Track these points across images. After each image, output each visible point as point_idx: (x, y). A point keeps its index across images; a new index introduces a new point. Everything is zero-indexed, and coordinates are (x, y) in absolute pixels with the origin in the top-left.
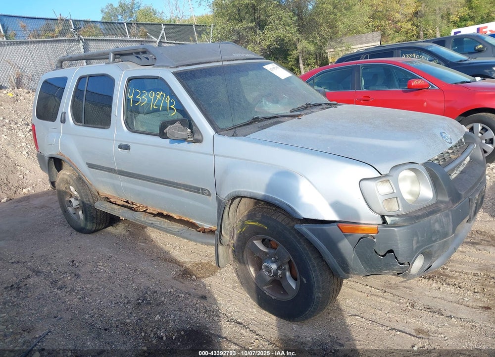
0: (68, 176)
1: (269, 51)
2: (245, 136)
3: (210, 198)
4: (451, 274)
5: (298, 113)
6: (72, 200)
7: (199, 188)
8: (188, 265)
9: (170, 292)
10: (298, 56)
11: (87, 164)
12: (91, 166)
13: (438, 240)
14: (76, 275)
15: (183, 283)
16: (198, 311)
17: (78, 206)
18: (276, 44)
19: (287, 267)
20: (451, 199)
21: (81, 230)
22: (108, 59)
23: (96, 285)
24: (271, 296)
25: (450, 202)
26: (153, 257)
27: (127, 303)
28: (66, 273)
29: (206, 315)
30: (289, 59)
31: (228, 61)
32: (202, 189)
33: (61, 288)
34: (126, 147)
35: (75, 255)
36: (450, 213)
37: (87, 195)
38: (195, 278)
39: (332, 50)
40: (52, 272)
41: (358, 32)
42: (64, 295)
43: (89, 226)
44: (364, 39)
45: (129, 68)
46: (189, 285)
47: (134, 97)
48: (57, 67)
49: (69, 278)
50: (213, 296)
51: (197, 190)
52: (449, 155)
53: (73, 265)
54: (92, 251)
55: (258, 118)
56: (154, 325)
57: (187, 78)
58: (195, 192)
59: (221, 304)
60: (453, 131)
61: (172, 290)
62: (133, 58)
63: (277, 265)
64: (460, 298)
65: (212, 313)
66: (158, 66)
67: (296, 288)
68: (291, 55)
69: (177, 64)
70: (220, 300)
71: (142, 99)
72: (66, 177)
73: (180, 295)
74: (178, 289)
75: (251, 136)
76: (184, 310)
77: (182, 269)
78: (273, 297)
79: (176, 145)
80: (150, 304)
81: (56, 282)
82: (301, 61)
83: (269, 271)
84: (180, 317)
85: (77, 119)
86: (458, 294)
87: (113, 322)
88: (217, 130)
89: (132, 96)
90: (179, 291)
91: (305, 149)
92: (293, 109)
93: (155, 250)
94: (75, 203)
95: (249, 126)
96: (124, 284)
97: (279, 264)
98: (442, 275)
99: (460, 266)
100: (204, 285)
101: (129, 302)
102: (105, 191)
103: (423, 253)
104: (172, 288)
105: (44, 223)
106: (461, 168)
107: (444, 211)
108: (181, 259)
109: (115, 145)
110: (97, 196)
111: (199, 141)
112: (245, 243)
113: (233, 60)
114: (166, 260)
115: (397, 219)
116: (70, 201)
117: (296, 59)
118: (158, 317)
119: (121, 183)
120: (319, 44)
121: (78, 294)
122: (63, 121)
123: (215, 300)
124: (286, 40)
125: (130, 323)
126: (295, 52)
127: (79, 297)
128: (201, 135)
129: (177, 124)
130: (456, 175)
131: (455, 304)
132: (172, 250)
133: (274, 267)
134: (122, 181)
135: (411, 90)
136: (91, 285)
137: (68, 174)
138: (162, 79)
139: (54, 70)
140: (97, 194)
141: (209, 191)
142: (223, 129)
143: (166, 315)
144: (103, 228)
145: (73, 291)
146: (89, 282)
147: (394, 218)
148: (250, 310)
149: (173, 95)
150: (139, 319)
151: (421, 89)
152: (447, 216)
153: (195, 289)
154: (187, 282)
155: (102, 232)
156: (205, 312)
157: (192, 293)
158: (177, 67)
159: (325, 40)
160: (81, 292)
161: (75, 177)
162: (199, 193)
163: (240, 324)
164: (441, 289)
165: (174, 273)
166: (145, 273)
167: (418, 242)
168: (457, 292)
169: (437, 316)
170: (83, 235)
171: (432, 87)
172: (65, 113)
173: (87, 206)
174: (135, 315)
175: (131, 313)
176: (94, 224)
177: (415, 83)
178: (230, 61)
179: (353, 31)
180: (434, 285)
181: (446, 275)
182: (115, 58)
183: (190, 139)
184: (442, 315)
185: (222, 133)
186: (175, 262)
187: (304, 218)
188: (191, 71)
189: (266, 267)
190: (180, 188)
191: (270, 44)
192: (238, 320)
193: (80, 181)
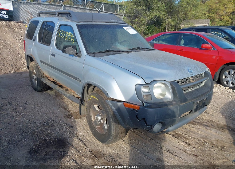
0: (33, 65)
1: (150, 22)
2: (98, 57)
3: (81, 83)
4: (188, 137)
5: (130, 51)
6: (34, 76)
7: (77, 78)
8: (72, 112)
9: (59, 122)
10: (166, 26)
11: (40, 61)
12: (41, 62)
13: (169, 118)
14: (25, 108)
15: (66, 119)
16: (67, 132)
17: (36, 79)
18: (154, 19)
19: (105, 119)
20: (180, 100)
21: (36, 90)
22: (55, 15)
23: (31, 114)
24: (98, 131)
25: (179, 101)
26: (60, 106)
27: (40, 123)
28: (21, 106)
29: (69, 134)
30: (161, 27)
31: (106, 22)
32: (78, 78)
33: (16, 112)
34: (54, 55)
35: (29, 100)
36: (179, 107)
37: (39, 75)
38: (72, 118)
39: (183, 25)
40: (16, 105)
41: (199, 18)
42: (16, 115)
43: (39, 89)
44: (200, 22)
45: (63, 20)
46: (69, 120)
47: (61, 33)
48: (37, 16)
49: (22, 109)
50: (76, 127)
51: (76, 79)
52: (190, 80)
53: (26, 104)
54: (36, 99)
55: (109, 50)
56: (46, 134)
57: (82, 28)
58: (75, 79)
59: (78, 131)
60: (197, 69)
61: (60, 121)
62: (65, 16)
63: (101, 117)
64: (186, 149)
65: (72, 134)
66: (72, 21)
67: (107, 129)
68: (162, 25)
69: (80, 21)
70: (78, 129)
71: (63, 34)
72: (32, 65)
73: (62, 124)
74: (63, 121)
75: (101, 58)
76: (61, 131)
77: (69, 113)
78: (99, 132)
79: (71, 57)
80: (49, 125)
81: (15, 109)
82: (167, 29)
83: (97, 120)
84: (59, 133)
85: (40, 40)
86: (185, 147)
87: (30, 130)
88: (88, 53)
89: (60, 33)
90: (63, 122)
91: (119, 67)
92: (129, 49)
93: (62, 103)
94: (35, 77)
95: (104, 53)
96: (42, 115)
97: (102, 117)
98: (183, 137)
99: (194, 134)
100: (75, 122)
101: (41, 123)
102: (46, 74)
103: (161, 123)
104: (61, 121)
105: (23, 84)
106: (196, 88)
107: (174, 105)
108: (71, 109)
109: (50, 53)
110: (43, 76)
111: (79, 56)
112: (91, 106)
113: (109, 23)
114: (65, 108)
115: (149, 104)
116: (33, 76)
117: (165, 27)
118: (49, 131)
119: (51, 71)
120: (177, 22)
121: (22, 116)
122: (34, 40)
123: (77, 129)
124: (161, 18)
125: (37, 132)
126: (164, 24)
127: (22, 117)
128: (81, 54)
129: (71, 48)
130: (191, 90)
131: (181, 151)
132: (69, 105)
133: (100, 118)
134: (52, 71)
135: (202, 49)
136: (29, 113)
137: (33, 64)
138: (72, 27)
139: (36, 17)
140: (43, 74)
141: (80, 80)
142: (91, 53)
143: (53, 131)
144: (45, 91)
145: (21, 114)
146: (29, 112)
147: (147, 104)
148: (89, 136)
149: (74, 35)
150: (41, 131)
151: (208, 49)
152: (177, 108)
153: (70, 123)
154: (68, 119)
155: (44, 92)
156: (69, 133)
157: (68, 124)
158: (79, 22)
159: (180, 20)
160: (23, 115)
161: (36, 66)
162: (77, 80)
163: (82, 141)
164: (179, 143)
165: (65, 114)
166: (53, 112)
167: (157, 117)
168: (186, 146)
169: (170, 154)
170: (36, 92)
171: (214, 49)
172: (36, 37)
173: (39, 79)
174: (40, 129)
175: (39, 128)
176: (41, 88)
177: (205, 45)
178: (107, 22)
179: (196, 17)
180: (177, 141)
181: (185, 138)
182: (58, 15)
183: (76, 55)
184: (173, 154)
185: (89, 54)
186: (68, 110)
187: (110, 98)
188: (85, 25)
189: (97, 117)
190: (71, 77)
191: (151, 19)
192: (81, 139)
193: (37, 68)
